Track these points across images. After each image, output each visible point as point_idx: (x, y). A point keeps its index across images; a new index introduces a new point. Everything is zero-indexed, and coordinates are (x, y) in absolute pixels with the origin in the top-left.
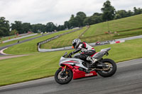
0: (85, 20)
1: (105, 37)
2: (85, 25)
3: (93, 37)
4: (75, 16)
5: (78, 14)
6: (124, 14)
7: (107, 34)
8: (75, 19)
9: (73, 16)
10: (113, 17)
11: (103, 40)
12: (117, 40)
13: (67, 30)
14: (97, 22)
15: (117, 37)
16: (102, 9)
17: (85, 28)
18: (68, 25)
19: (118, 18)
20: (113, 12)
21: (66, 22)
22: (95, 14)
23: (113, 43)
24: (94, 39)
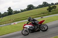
0: (1, 15)
1: (9, 22)
2: (1, 17)
3: (4, 22)
6: (16, 12)
7: (10, 20)
10: (12, 13)
11: (8, 23)
12: (14, 23)
14: (6, 16)
15: (14, 21)
16: (8, 10)
19: (14, 14)
22: (5, 12)
23: (12, 24)
24: (5, 23)
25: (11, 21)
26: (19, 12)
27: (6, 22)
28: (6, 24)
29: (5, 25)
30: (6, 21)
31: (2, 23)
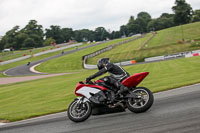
0: (150, 23)
1: (178, 47)
2: (149, 31)
3: (161, 47)
4: (135, 18)
5: (140, 15)
7: (180, 43)
8: (136, 22)
9: (132, 18)
10: (189, 19)
11: (174, 52)
13: (124, 38)
14: (166, 26)
17: (150, 35)
18: (126, 31)
19: (196, 20)
20: (188, 12)
21: (122, 27)
23: (189, 55)
28: (166, 54)
29: (162, 57)
30: (167, 46)
31: (153, 51)
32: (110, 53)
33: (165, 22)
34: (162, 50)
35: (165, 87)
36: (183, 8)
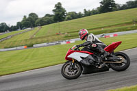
0: (37, 21)
1: (56, 37)
2: (37, 26)
3: (44, 37)
4: (27, 17)
5: (30, 15)
6: (74, 16)
7: (58, 34)
8: (27, 20)
9: (25, 17)
10: (64, 18)
11: (54, 40)
13: (19, 31)
14: (48, 23)
15: (67, 37)
16: (54, 11)
17: (37, 28)
18: (21, 26)
19: (69, 19)
20: (63, 13)
21: (18, 23)
22: (47, 15)
25: (60, 36)
26: (80, 16)
27: (49, 38)
28: (48, 42)
29: (45, 44)
30: (48, 36)
31: (39, 40)
32: (10, 40)
33: (47, 20)
34: (46, 39)
35: (47, 64)
36: (60, 11)
